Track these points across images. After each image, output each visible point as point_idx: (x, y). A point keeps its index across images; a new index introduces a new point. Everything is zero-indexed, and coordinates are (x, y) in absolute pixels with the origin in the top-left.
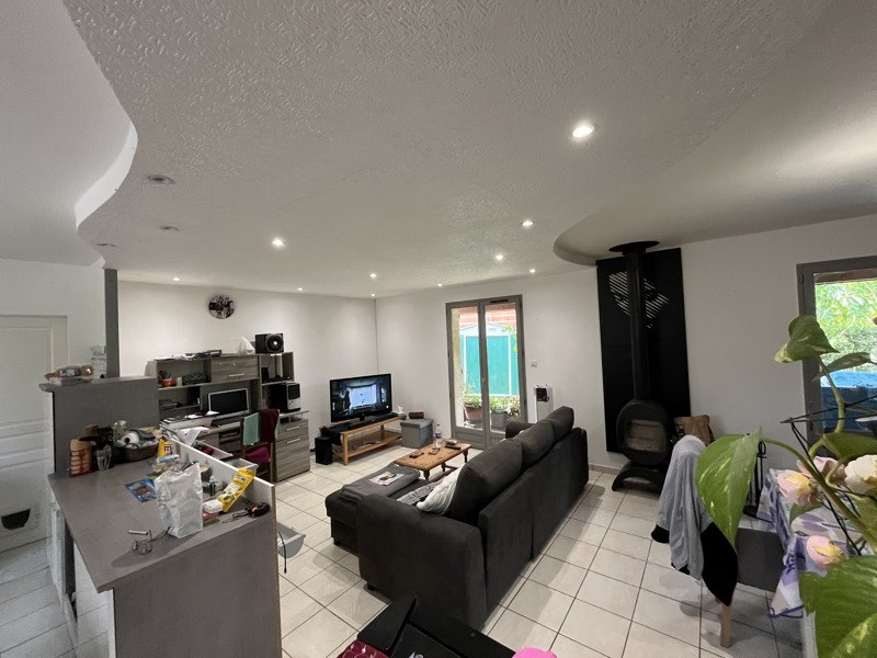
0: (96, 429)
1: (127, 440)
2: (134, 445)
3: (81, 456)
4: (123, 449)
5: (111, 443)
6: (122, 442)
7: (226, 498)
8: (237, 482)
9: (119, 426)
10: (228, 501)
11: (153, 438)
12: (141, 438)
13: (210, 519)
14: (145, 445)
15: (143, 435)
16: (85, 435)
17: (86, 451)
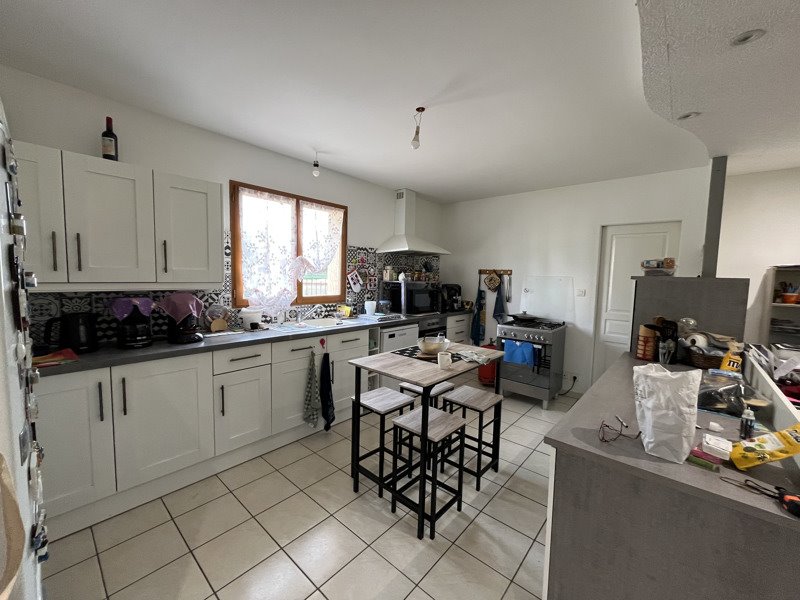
0: (662, 321)
1: (694, 342)
2: (700, 349)
3: (646, 341)
4: (688, 350)
5: (675, 339)
6: (688, 343)
7: (748, 449)
8: (784, 437)
9: (687, 324)
10: (749, 454)
11: (726, 350)
12: (709, 344)
13: (701, 459)
14: (712, 353)
15: (713, 341)
16: (652, 323)
17: (650, 340)
